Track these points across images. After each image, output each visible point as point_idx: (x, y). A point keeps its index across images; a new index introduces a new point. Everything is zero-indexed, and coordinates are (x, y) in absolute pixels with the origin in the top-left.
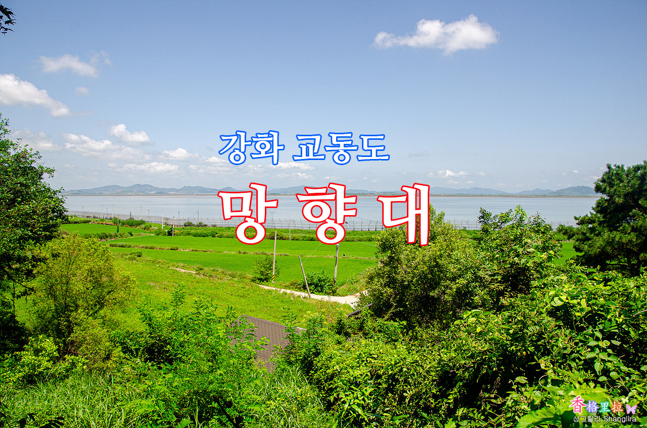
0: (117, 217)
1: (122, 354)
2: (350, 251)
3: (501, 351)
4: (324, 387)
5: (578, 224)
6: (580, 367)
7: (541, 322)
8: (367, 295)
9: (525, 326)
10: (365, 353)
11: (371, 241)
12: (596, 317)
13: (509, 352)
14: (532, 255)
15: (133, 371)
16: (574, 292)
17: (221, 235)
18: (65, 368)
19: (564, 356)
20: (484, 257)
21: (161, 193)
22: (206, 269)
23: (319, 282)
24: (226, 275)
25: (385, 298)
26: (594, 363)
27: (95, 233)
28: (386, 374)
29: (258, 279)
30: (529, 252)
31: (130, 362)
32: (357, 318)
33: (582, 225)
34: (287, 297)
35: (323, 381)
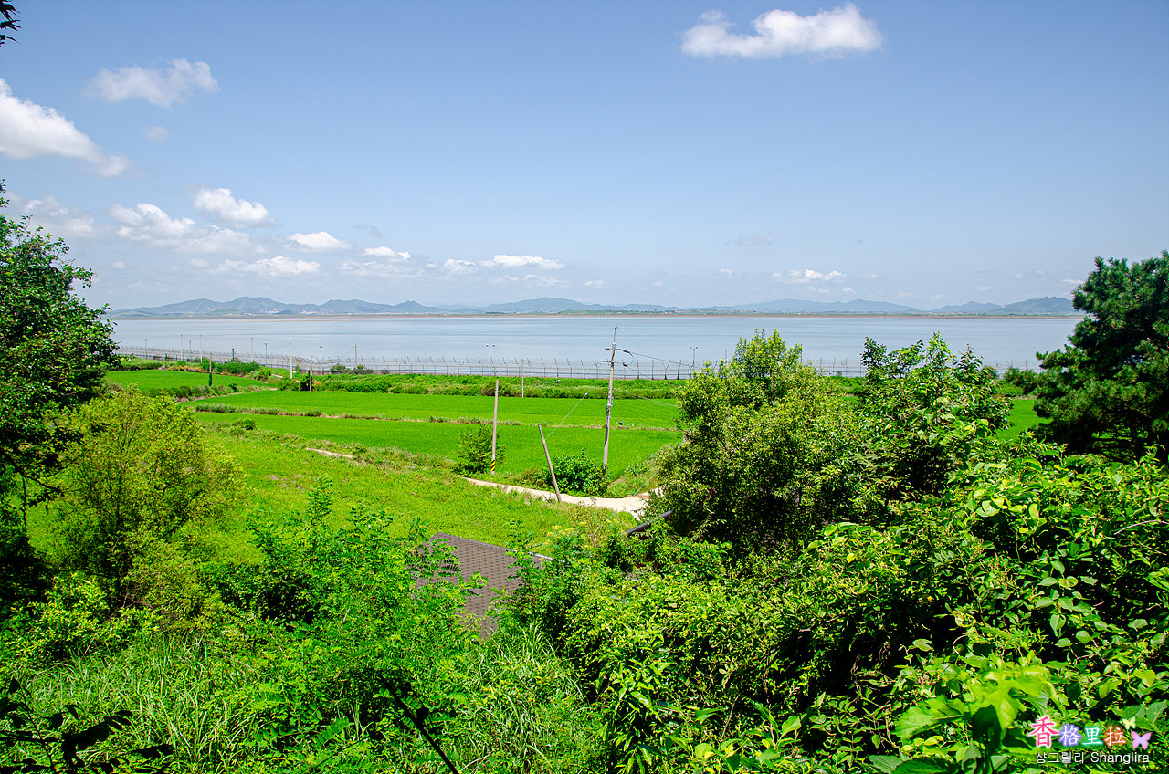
0: (208, 357)
1: (222, 605)
2: (632, 416)
3: (889, 595)
4: (584, 661)
5: (1042, 366)
6: (1025, 623)
7: (958, 544)
8: (662, 495)
9: (931, 550)
10: (655, 600)
11: (669, 398)
12: (1056, 536)
13: (902, 596)
14: (950, 426)
15: (243, 635)
16: (1018, 492)
17: (398, 389)
18: (121, 630)
19: (998, 605)
20: (872, 427)
21: (287, 312)
22: (371, 450)
23: (577, 472)
24: (407, 460)
25: (693, 502)
26: (1049, 616)
27: (169, 387)
28: (692, 637)
29: (466, 468)
30: (945, 421)
31: (236, 619)
32: (643, 538)
33: (1050, 368)
34: (518, 499)
35: (582, 649)
